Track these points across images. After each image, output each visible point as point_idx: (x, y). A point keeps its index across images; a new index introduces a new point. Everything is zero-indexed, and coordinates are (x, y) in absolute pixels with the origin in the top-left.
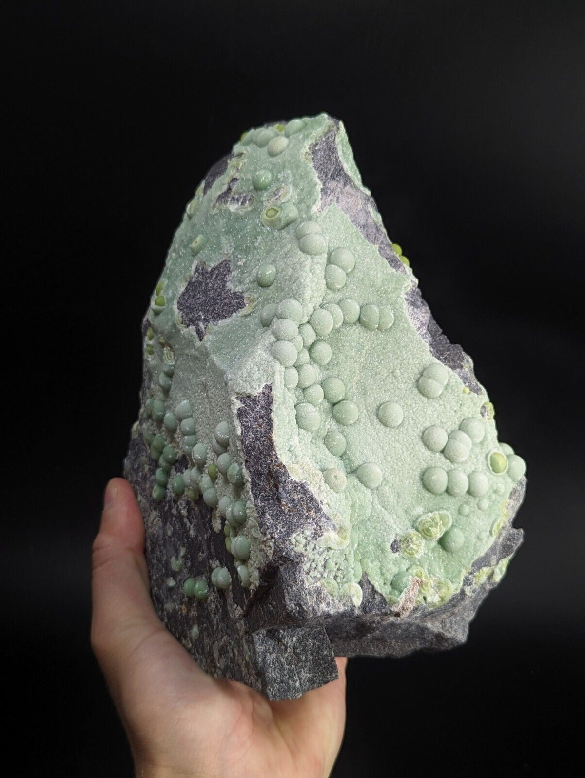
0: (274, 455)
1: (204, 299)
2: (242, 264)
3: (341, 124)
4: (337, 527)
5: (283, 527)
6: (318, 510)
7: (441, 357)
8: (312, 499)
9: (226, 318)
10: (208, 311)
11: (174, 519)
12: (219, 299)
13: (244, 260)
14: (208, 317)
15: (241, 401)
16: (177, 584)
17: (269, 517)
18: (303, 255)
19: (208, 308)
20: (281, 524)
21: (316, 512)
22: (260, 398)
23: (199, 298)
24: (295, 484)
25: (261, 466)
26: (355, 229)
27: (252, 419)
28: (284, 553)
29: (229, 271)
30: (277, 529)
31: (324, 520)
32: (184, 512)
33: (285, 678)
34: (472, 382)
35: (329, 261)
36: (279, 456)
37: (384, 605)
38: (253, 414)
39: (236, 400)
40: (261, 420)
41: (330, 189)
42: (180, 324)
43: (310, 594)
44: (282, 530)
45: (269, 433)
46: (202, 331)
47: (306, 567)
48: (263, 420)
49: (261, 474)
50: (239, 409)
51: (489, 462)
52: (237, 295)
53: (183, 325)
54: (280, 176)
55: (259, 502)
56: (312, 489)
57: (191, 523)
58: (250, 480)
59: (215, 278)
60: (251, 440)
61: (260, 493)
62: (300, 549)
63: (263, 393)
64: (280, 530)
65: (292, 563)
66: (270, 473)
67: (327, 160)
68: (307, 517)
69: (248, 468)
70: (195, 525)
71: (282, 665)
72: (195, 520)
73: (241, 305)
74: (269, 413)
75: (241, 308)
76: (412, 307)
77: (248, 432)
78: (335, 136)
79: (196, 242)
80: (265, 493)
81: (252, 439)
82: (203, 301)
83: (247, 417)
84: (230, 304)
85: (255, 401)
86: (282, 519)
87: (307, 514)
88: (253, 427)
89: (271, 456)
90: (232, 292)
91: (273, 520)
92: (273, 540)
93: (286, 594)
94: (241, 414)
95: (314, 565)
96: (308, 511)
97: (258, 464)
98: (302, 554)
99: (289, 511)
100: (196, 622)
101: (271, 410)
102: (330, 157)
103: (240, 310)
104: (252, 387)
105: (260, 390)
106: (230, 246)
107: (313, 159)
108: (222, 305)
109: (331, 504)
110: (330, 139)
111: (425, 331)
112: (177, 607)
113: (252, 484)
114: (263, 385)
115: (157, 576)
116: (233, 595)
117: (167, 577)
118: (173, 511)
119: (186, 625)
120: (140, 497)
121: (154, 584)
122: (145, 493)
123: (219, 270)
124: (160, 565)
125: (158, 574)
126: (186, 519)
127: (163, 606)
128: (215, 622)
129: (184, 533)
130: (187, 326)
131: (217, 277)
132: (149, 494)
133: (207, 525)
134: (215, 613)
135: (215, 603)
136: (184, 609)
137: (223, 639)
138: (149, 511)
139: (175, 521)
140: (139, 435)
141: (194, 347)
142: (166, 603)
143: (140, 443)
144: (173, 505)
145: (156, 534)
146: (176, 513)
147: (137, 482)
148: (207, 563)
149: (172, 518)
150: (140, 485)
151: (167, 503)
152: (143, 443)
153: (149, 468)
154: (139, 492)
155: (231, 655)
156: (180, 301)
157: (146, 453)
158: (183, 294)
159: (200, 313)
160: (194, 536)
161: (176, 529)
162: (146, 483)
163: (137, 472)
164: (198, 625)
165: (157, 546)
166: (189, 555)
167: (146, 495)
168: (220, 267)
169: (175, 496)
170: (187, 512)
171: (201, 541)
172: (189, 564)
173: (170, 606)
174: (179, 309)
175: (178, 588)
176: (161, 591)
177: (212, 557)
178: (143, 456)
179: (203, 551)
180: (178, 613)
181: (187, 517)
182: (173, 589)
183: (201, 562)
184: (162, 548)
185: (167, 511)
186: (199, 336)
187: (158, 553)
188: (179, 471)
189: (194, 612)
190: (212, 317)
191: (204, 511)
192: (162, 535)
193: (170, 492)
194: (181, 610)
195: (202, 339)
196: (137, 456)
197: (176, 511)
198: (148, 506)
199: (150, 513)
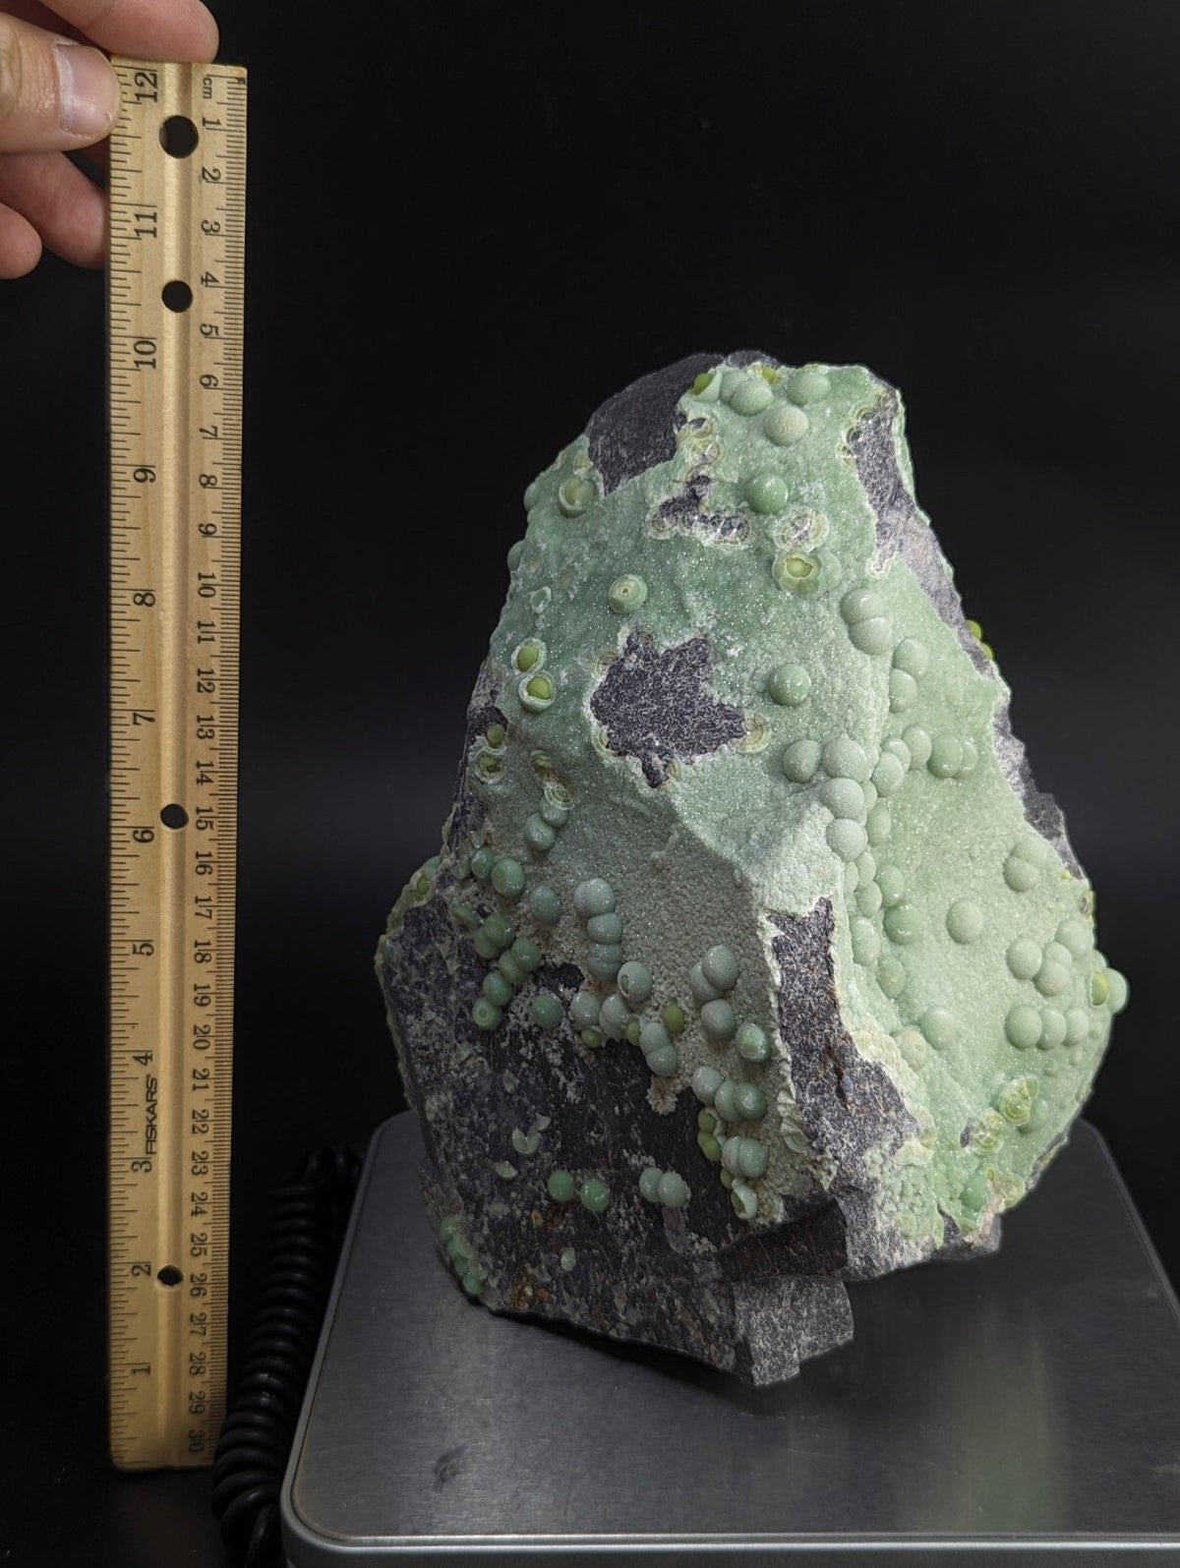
0: (837, 1019)
1: (655, 708)
2: (737, 655)
3: (898, 394)
4: (922, 1130)
5: (852, 1140)
6: (900, 1107)
7: (1036, 822)
8: (892, 1090)
9: (706, 752)
10: (667, 732)
11: (524, 1065)
12: (689, 714)
13: (740, 648)
14: (667, 744)
15: (777, 925)
16: (520, 1173)
17: (828, 1123)
18: (859, 654)
19: (666, 727)
20: (848, 1135)
21: (896, 1111)
22: (812, 921)
23: (645, 705)
24: (867, 1067)
25: (813, 1037)
26: (926, 600)
27: (798, 958)
28: (853, 1181)
29: (704, 661)
30: (843, 1143)
31: (907, 1122)
32: (555, 1059)
33: (779, 1349)
34: (1069, 860)
35: (894, 665)
36: (844, 1022)
37: (952, 1233)
38: (800, 949)
39: (767, 924)
40: (813, 959)
41: (889, 525)
42: (603, 747)
43: (882, 1240)
44: (850, 1145)
45: (828, 982)
46: (658, 771)
47: (879, 1200)
48: (817, 960)
49: (812, 1051)
50: (775, 939)
51: (1091, 991)
52: (726, 711)
53: (610, 751)
54: (803, 491)
55: (807, 1096)
56: (890, 1072)
57: (570, 1078)
58: (790, 1059)
59: (674, 670)
60: (797, 994)
61: (808, 1081)
62: (875, 1173)
63: (817, 912)
64: (848, 1145)
65: (860, 1193)
66: (829, 1050)
67: (880, 465)
68: (886, 1121)
69: (786, 1038)
70: (579, 1084)
71: (775, 1328)
72: (581, 1075)
73: (735, 730)
74: (826, 948)
75: (736, 737)
76: (1002, 738)
77: (793, 980)
78: (891, 419)
79: (625, 591)
80: (816, 1081)
81: (800, 991)
82: (655, 712)
83: (790, 955)
84: (714, 725)
85: (802, 925)
86: (849, 1125)
87: (884, 1115)
88: (802, 971)
89: (830, 1022)
90: (715, 702)
91: (834, 1128)
92: (837, 1162)
93: (849, 1244)
94: (779, 948)
95: (890, 1194)
96: (887, 1110)
97: (806, 1033)
98: (876, 1179)
99: (857, 1111)
100: (570, 1243)
101: (829, 942)
102: (884, 461)
103: (735, 740)
104: (799, 902)
105: (812, 909)
106: (709, 615)
107: (857, 461)
108: (696, 725)
109: (912, 1093)
110: (883, 425)
111: (1017, 779)
112: (518, 1213)
113: (794, 1066)
114: (816, 899)
115: (470, 1155)
116: (687, 1219)
117: (495, 1160)
118: (523, 1051)
119: (537, 1244)
120: (430, 1015)
121: (459, 1168)
122: (443, 1009)
123: (681, 656)
124: (477, 1137)
125: (472, 1152)
126: (556, 1069)
127: (479, 1207)
128: (626, 1250)
129: (548, 1093)
130: (620, 754)
131: (677, 668)
132: (456, 1012)
133: (626, 1094)
134: (627, 1236)
135: (630, 1222)
136: (536, 1218)
137: (644, 1281)
138: (455, 1041)
139: (525, 1070)
140: (432, 902)
141: (635, 794)
142: (490, 1203)
143: (434, 918)
144: (523, 1041)
145: (472, 1085)
146: (530, 1057)
147: (423, 986)
148: (610, 1153)
149: (519, 1063)
150: (431, 992)
151: (506, 1035)
152: (445, 920)
153: (458, 966)
154: (426, 1004)
155: (664, 1307)
156: (597, 701)
157: (453, 939)
158: (602, 689)
159: (651, 735)
160: (577, 1102)
161: (528, 1083)
162: (447, 991)
163: (423, 968)
164: (576, 1250)
165: (472, 1105)
166: (558, 1132)
167: (445, 1013)
168: (685, 651)
169: (530, 1028)
170: (562, 1058)
171: (594, 1113)
172: (558, 1146)
173: (498, 1209)
174: (597, 717)
175: (524, 1181)
176: (477, 1183)
177: (633, 1148)
178: (441, 942)
179: (600, 1131)
180: (519, 1223)
181: (560, 1068)
182: (510, 1182)
183: (590, 1147)
184: (486, 1110)
185: (505, 1050)
186: (648, 778)
187: (475, 1118)
188: (544, 986)
189: (565, 1226)
190: (677, 747)
191: (618, 1070)
192: (487, 1087)
193: (517, 1018)
194: (529, 1218)
195: (658, 784)
196: (423, 940)
197: (530, 1053)
198: (451, 1032)
199: (455, 1046)
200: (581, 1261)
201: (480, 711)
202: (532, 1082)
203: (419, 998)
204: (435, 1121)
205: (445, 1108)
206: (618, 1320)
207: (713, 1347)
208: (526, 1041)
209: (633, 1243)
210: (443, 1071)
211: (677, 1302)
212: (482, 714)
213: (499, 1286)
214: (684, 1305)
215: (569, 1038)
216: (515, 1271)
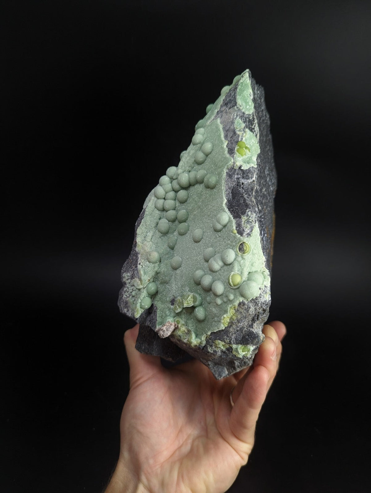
4: (140, 277)
7: (231, 209)
21: (135, 267)
31: (136, 272)
34: (241, 228)
35: (201, 149)
36: (137, 238)
41: (222, 111)
43: (123, 302)
56: (140, 257)
68: (132, 268)
76: (228, 177)
109: (143, 266)
111: (228, 192)
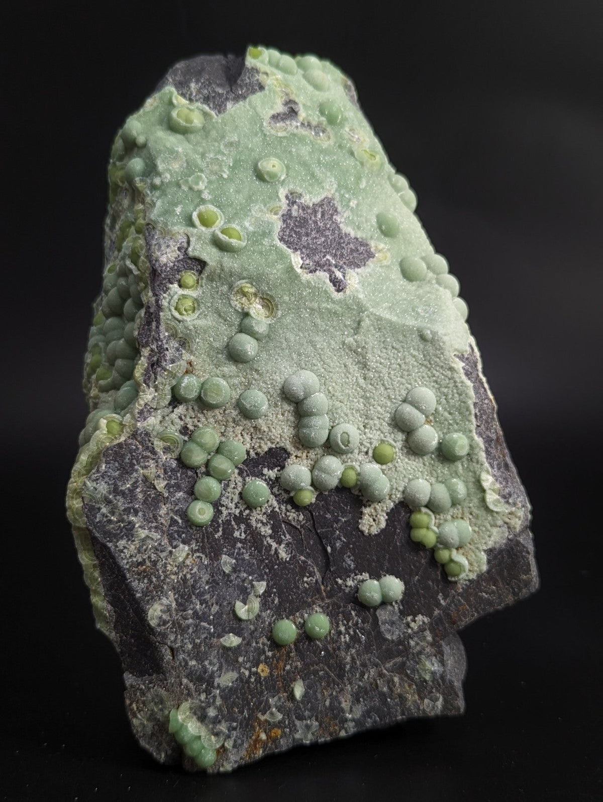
1: (323, 239)
9: (361, 267)
10: (336, 255)
12: (343, 243)
13: (356, 202)
14: (339, 262)
15: (459, 359)
16: (244, 639)
17: (512, 485)
19: (334, 252)
20: (518, 492)
22: (470, 356)
23: (316, 238)
25: (490, 431)
27: (474, 380)
29: (336, 211)
32: (266, 530)
38: (473, 374)
39: (456, 359)
42: (299, 268)
45: (487, 395)
46: (341, 280)
49: (491, 441)
50: (463, 368)
52: (360, 242)
53: (305, 270)
55: (497, 471)
57: (280, 543)
58: (483, 448)
59: (322, 217)
61: (493, 462)
66: (498, 439)
69: (480, 434)
73: (369, 253)
74: (478, 375)
75: (371, 257)
77: (477, 394)
79: (274, 166)
80: (496, 461)
81: (481, 401)
82: (324, 242)
83: (472, 377)
84: (358, 250)
85: (468, 359)
88: (477, 388)
89: (493, 420)
90: (352, 236)
91: (514, 488)
94: (466, 374)
97: (487, 429)
100: (298, 677)
103: (371, 259)
105: (468, 349)
106: (332, 181)
108: (349, 250)
112: (247, 673)
113: (486, 452)
115: (198, 641)
116: (401, 607)
117: (220, 636)
118: (237, 534)
119: (266, 693)
120: (143, 533)
121: (188, 658)
122: (154, 524)
123: (322, 208)
124: (203, 624)
125: (199, 638)
126: (268, 539)
127: (210, 684)
128: (349, 659)
129: (262, 561)
130: (311, 272)
131: (323, 215)
132: (167, 524)
133: (338, 532)
134: (348, 647)
135: (349, 634)
136: (263, 671)
137: (366, 677)
138: (170, 549)
139: (239, 549)
140: (134, 435)
141: (329, 298)
142: (220, 676)
143: (138, 449)
144: (236, 527)
145: (192, 580)
146: (243, 536)
147: (132, 511)
148: (322, 587)
149: (234, 546)
150: (140, 514)
151: (219, 526)
152: (147, 448)
153: (166, 482)
154: (137, 526)
155: (385, 689)
156: (282, 238)
157: (157, 462)
158: (283, 230)
159: (328, 257)
160: (288, 559)
161: (243, 559)
162: (157, 507)
163: (130, 495)
164: (303, 680)
165: (194, 597)
166: (275, 590)
167: (156, 527)
168: (323, 204)
169: (241, 513)
170: (272, 528)
171: (304, 562)
172: (276, 601)
173: (227, 679)
174: (289, 247)
175: (249, 644)
176: (206, 663)
177: (346, 573)
178: (146, 467)
179: (312, 574)
180: (248, 682)
181: (271, 537)
182: (237, 650)
183: (306, 590)
184: (207, 597)
185: (219, 540)
186: (335, 285)
187: (198, 607)
188: (248, 475)
189: (291, 665)
190: (345, 263)
191: (328, 516)
192: (206, 577)
193: (227, 508)
194: (256, 673)
195: (342, 289)
196: (126, 470)
197: (243, 534)
198: (165, 541)
199: (171, 552)
200: (308, 687)
201: (172, 264)
202: (247, 557)
203: (130, 522)
204: (159, 625)
205: (168, 610)
206: (346, 720)
207: (426, 701)
208: (238, 525)
209: (354, 651)
210: (162, 578)
211: (396, 679)
212: (174, 265)
213: (234, 746)
214: (401, 679)
215: (277, 509)
216: (248, 725)
